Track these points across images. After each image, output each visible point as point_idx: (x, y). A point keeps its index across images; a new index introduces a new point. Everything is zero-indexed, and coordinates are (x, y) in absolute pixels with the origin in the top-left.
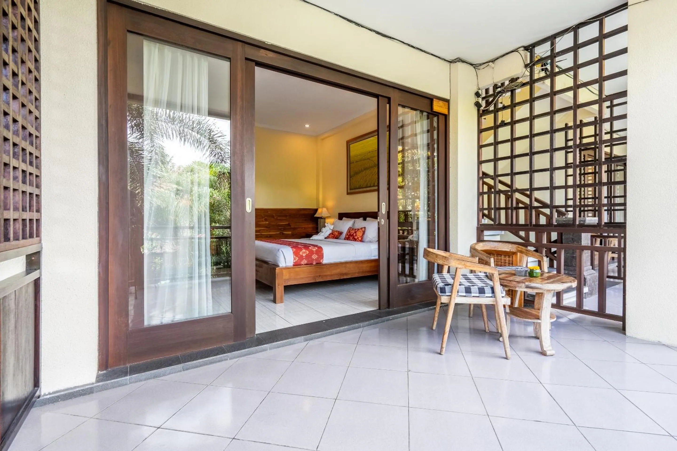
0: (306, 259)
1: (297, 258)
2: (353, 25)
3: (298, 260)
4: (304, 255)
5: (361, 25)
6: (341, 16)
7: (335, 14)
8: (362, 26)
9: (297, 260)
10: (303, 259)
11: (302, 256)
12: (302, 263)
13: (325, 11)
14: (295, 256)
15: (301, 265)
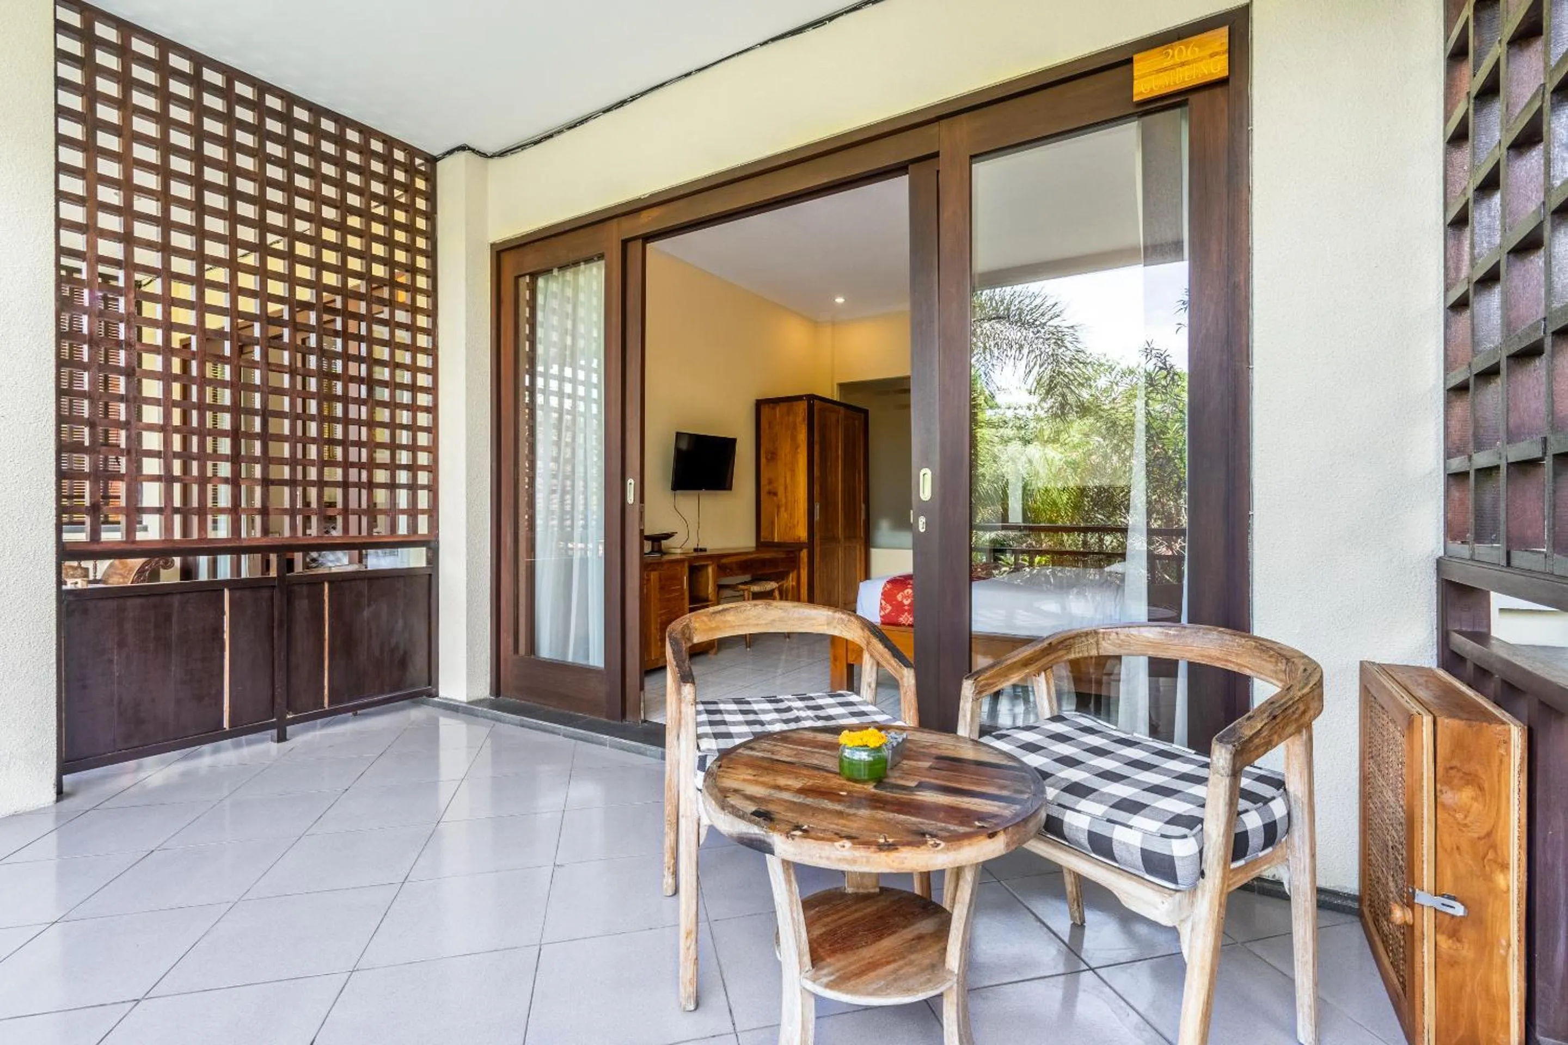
0: (909, 611)
1: (889, 608)
2: (811, 33)
3: (891, 611)
4: (906, 602)
5: (827, 19)
6: (773, 40)
7: (762, 44)
8: (831, 18)
9: (887, 611)
10: (903, 611)
11: (901, 604)
12: (902, 619)
13: (745, 55)
14: (884, 602)
15: (899, 625)
